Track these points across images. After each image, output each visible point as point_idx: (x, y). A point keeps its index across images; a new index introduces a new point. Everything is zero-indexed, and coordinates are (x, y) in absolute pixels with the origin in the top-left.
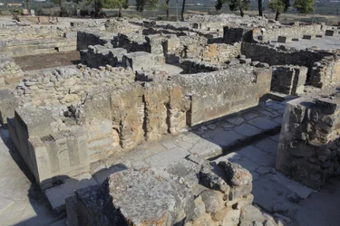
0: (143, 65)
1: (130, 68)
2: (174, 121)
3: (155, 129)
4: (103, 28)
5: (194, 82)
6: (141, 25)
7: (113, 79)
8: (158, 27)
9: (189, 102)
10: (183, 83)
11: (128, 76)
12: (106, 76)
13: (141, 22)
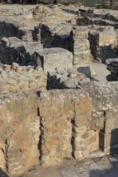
0: (57, 65)
1: (40, 68)
2: (81, 143)
3: (53, 152)
4: (31, 16)
5: (111, 92)
6: (77, 13)
7: (18, 81)
8: (96, 16)
9: (103, 119)
10: (97, 93)
11: (37, 77)
12: (9, 77)
13: (77, 10)
